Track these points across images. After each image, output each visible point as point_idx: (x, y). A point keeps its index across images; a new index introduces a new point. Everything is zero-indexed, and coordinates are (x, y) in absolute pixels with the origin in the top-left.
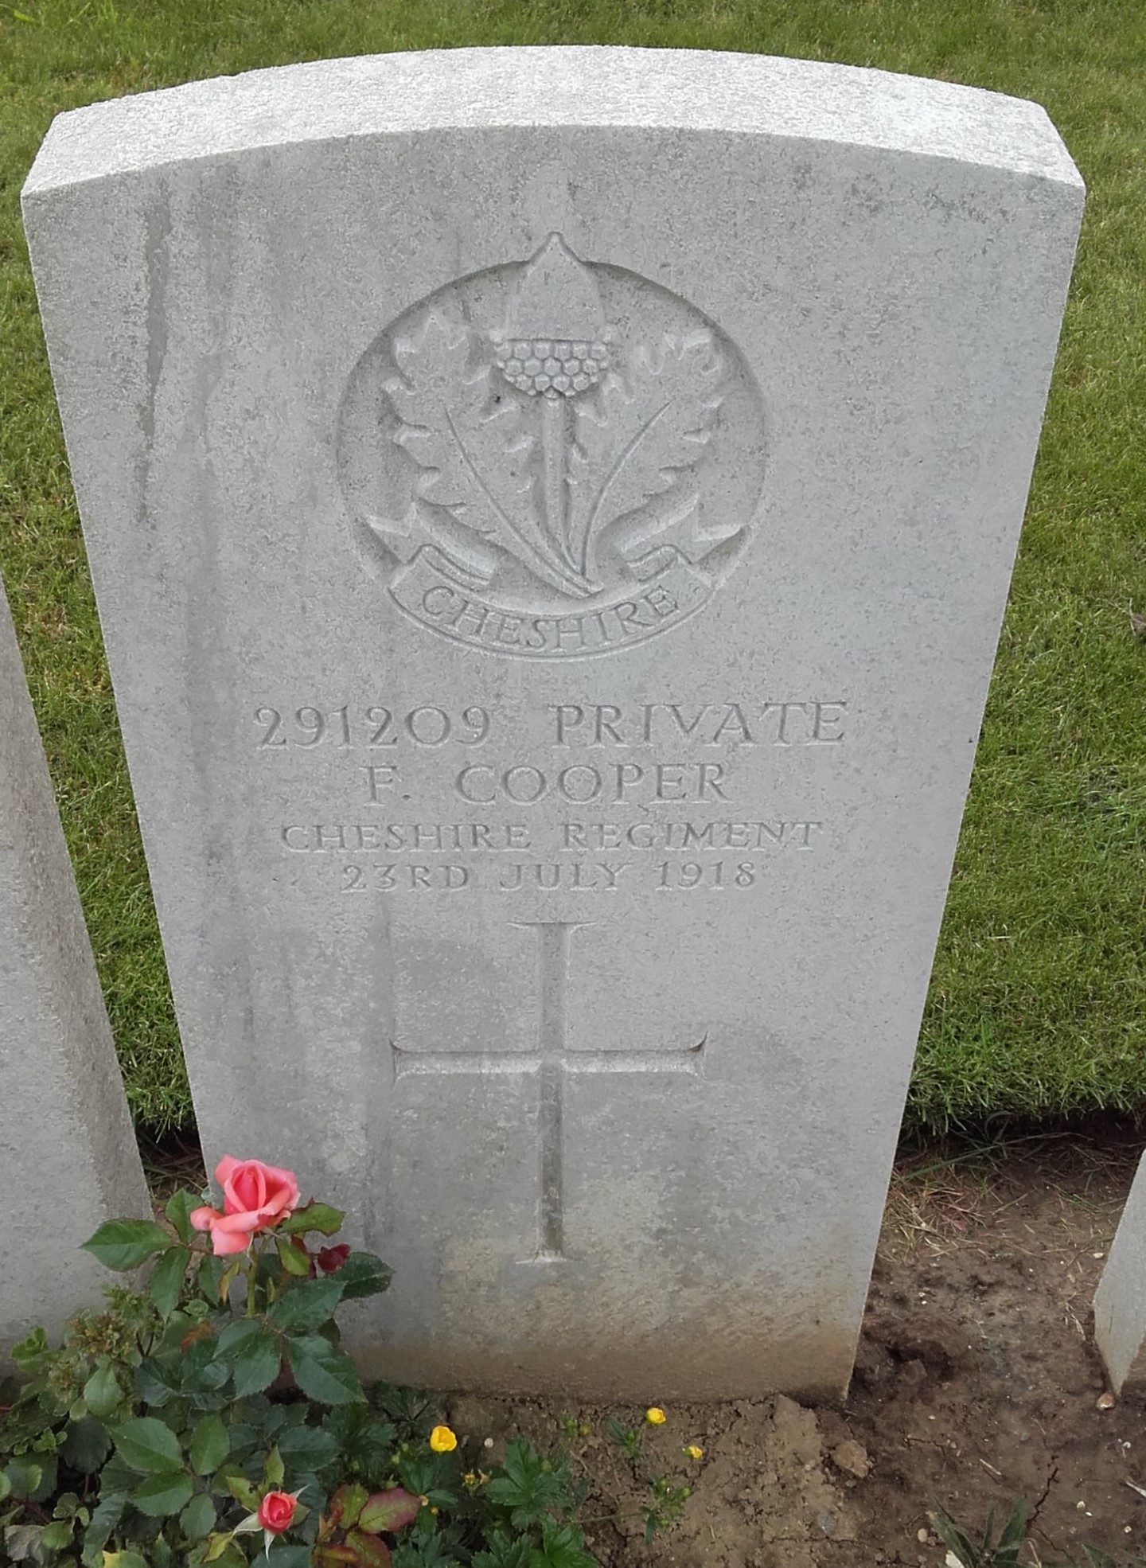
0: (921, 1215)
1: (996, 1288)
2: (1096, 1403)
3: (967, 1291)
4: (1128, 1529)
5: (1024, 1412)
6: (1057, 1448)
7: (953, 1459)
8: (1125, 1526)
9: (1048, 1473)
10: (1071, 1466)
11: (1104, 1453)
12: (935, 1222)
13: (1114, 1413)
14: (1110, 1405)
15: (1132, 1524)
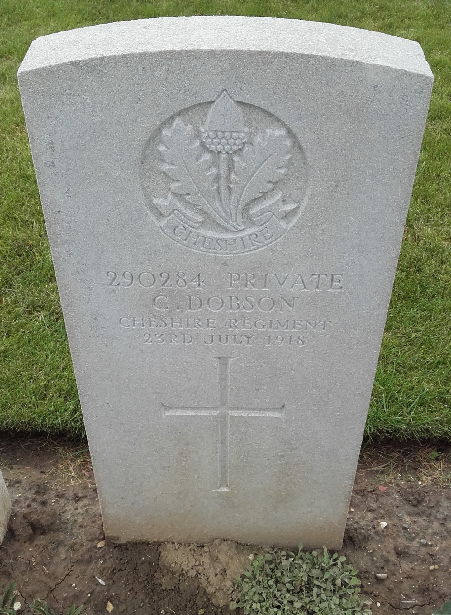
0: (73, 470)
1: (82, 499)
2: (96, 545)
3: (71, 500)
4: (89, 595)
5: (67, 548)
6: (74, 563)
7: (32, 566)
8: (88, 594)
9: (67, 572)
10: (78, 569)
11: (92, 565)
12: (77, 473)
13: (102, 549)
14: (102, 546)
15: (91, 593)
